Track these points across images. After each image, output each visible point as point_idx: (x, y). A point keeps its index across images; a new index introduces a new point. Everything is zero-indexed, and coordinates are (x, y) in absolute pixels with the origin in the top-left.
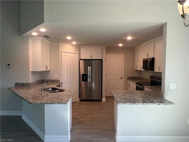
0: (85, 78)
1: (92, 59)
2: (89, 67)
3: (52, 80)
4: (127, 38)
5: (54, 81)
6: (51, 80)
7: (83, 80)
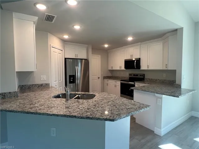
0: (72, 79)
1: (77, 58)
2: (76, 67)
3: (38, 84)
4: (127, 38)
5: (42, 85)
6: (36, 85)
7: (70, 82)
